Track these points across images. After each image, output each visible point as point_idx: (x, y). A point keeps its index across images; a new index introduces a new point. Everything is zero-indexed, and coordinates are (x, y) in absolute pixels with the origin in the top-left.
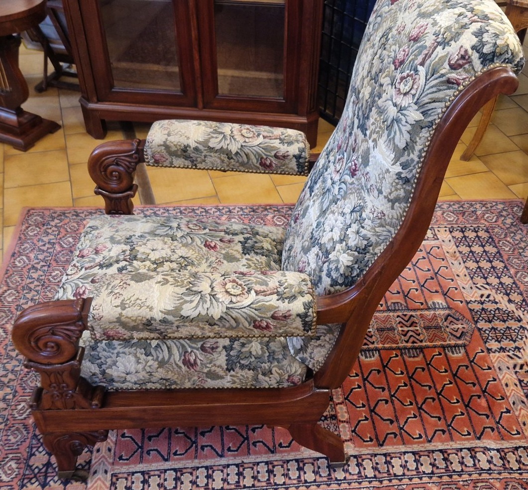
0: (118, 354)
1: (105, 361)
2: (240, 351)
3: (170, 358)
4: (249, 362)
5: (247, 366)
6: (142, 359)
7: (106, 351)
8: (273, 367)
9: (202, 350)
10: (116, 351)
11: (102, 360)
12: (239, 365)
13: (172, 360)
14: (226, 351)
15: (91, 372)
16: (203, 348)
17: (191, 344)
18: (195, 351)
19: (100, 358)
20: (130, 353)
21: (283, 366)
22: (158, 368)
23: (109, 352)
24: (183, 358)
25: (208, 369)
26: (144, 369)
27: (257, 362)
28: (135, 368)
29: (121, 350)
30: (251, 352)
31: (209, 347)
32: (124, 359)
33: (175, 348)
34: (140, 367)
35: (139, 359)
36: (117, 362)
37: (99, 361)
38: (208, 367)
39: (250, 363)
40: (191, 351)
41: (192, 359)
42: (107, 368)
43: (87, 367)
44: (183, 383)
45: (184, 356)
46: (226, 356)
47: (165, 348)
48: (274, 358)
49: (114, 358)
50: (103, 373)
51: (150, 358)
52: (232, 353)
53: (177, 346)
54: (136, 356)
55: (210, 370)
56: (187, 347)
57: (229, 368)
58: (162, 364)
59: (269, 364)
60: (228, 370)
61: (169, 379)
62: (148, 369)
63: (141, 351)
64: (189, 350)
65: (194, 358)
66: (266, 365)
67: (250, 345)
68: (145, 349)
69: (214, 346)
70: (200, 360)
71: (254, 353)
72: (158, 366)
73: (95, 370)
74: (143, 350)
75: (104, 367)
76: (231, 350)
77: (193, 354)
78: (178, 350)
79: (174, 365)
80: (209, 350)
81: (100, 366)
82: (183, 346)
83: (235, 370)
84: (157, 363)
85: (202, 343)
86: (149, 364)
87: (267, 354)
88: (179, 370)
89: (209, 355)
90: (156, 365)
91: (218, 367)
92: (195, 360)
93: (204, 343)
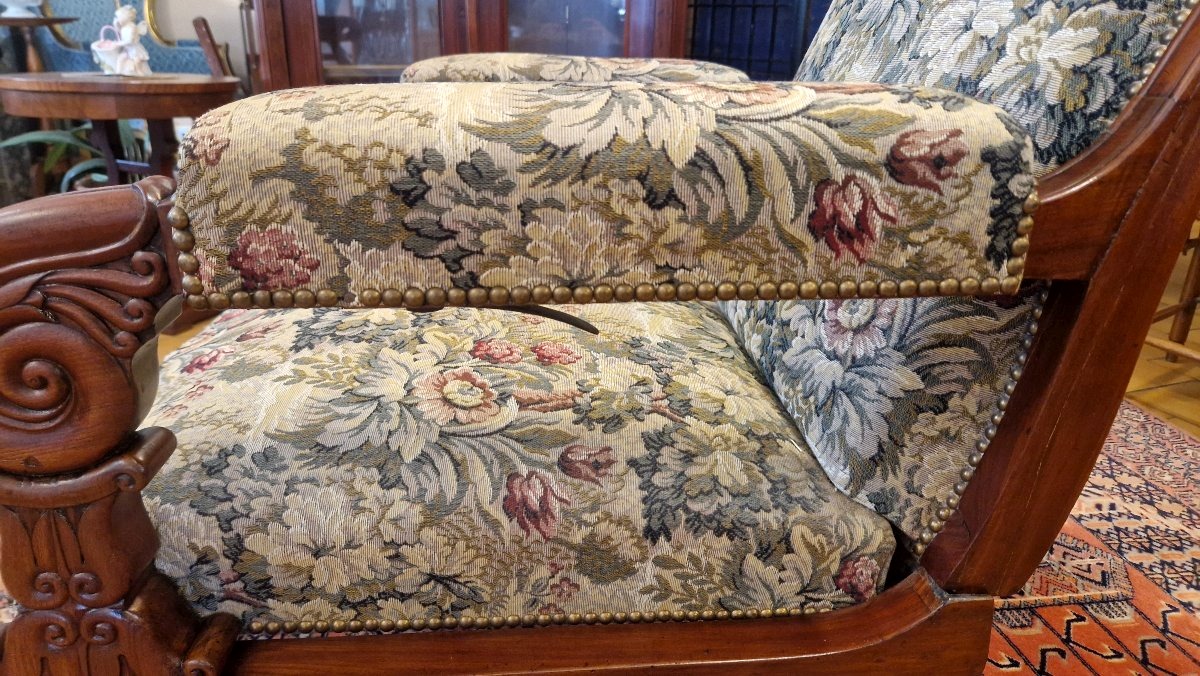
0: (291, 486)
1: (246, 506)
2: (682, 473)
3: (461, 493)
4: (714, 507)
5: (710, 519)
6: (371, 498)
7: (251, 476)
8: (795, 522)
9: (564, 470)
10: (284, 476)
11: (236, 504)
12: (684, 517)
13: (468, 500)
14: (640, 474)
15: (193, 547)
16: (566, 465)
17: (527, 453)
18: (541, 471)
19: (230, 498)
20: (331, 481)
21: (823, 520)
22: (422, 526)
23: (264, 478)
24: (504, 492)
25: (585, 531)
26: (375, 531)
27: (742, 508)
28: (345, 529)
29: (303, 473)
30: (715, 479)
31: (584, 462)
32: (309, 499)
33: (478, 462)
34: (363, 523)
35: (361, 497)
36: (286, 507)
37: (226, 506)
38: (587, 524)
39: (719, 511)
40: (531, 475)
41: (534, 498)
42: (251, 530)
43: (181, 528)
44: (500, 600)
45: (509, 487)
46: (641, 488)
47: (445, 464)
48: (790, 499)
49: (277, 498)
50: (236, 550)
51: (396, 493)
52: (658, 479)
53: (483, 458)
54: (350, 488)
55: (593, 535)
56: (517, 461)
57: (656, 526)
58: (435, 512)
59: (779, 513)
60: (652, 535)
61: (453, 578)
62: (390, 532)
63: (368, 474)
64: (524, 470)
65: (540, 492)
66: (770, 517)
67: (710, 459)
68: (380, 468)
69: (601, 459)
70: (561, 500)
71: (726, 481)
72: (421, 519)
73: (207, 537)
74: (375, 471)
75: (239, 525)
76: (655, 470)
77: (535, 481)
78: (490, 471)
79: (475, 516)
80: (586, 470)
81: (226, 523)
82: (503, 459)
83: (674, 534)
84: (418, 508)
85: (560, 450)
86: (391, 514)
87: (766, 486)
88: (491, 534)
89: (587, 486)
90: (415, 514)
91: (619, 524)
92: (543, 500)
93: (568, 451)
